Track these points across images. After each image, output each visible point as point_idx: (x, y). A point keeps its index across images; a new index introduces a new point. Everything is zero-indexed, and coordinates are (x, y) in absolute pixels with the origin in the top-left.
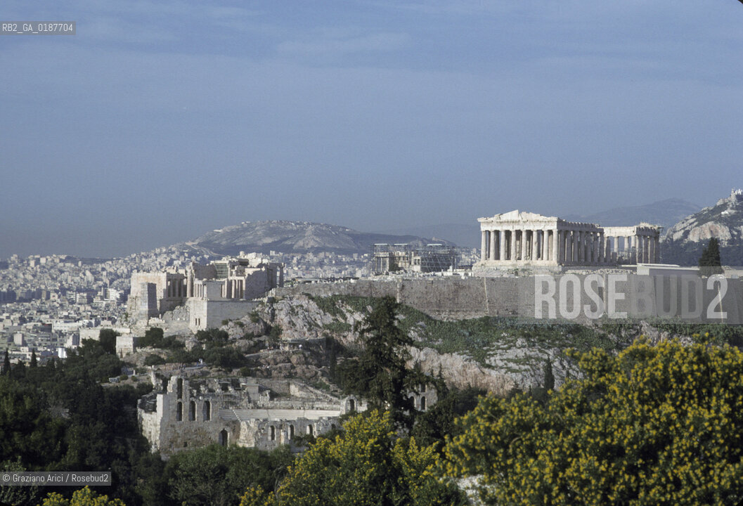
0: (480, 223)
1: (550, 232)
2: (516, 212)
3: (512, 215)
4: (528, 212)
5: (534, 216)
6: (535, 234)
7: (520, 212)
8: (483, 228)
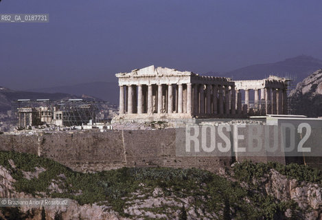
0: (118, 78)
1: (184, 86)
2: (152, 67)
3: (149, 70)
4: (163, 67)
5: (169, 71)
6: (170, 88)
7: (156, 68)
8: (121, 83)
